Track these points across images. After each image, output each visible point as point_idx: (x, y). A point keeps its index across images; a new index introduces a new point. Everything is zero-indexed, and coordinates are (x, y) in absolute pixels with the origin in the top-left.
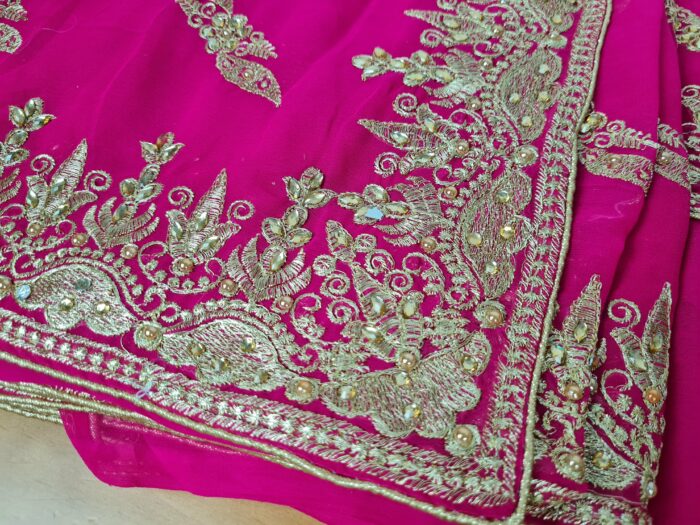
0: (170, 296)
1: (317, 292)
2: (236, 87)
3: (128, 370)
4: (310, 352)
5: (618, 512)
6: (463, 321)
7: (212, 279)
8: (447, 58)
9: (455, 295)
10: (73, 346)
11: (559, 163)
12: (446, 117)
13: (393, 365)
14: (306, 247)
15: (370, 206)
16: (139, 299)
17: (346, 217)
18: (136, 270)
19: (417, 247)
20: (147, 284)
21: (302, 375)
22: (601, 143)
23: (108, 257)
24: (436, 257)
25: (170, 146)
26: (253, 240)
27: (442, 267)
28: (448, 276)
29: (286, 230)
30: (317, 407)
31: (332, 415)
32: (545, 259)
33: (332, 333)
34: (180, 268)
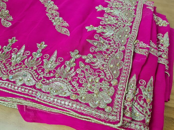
0: (44, 77)
1: (77, 77)
2: (60, 33)
3: (34, 93)
4: (75, 89)
5: (140, 126)
6: (109, 84)
7: (54, 74)
8: (106, 27)
9: (107, 78)
10: (22, 88)
11: (130, 49)
12: (105, 40)
13: (93, 93)
14: (75, 67)
15: (88, 58)
16: (37, 78)
17: (84, 61)
19: (99, 69)
20: (39, 75)
21: (73, 94)
22: (138, 46)
23: (30, 69)
24: (103, 71)
26: (63, 66)
27: (104, 73)
28: (105, 74)
29: (70, 63)
30: (77, 100)
31: (80, 102)
32: (126, 70)
33: (80, 85)
34: (46, 71)
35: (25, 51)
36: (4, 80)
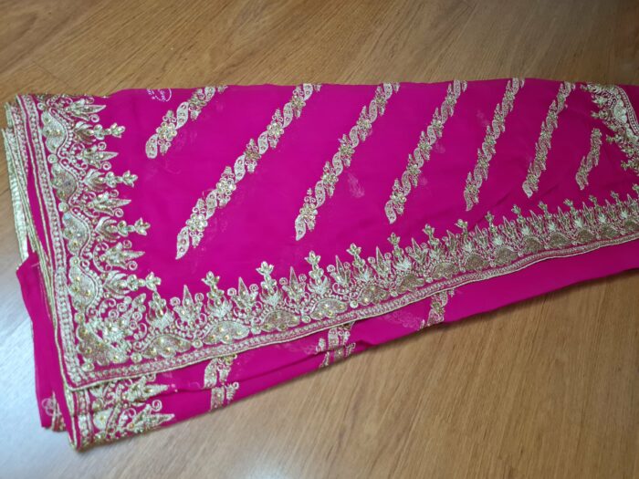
0: (91, 261)
1: (117, 303)
2: (176, 241)
3: (60, 262)
4: (95, 313)
6: (129, 351)
7: (104, 270)
9: (138, 344)
10: (60, 241)
14: (132, 292)
15: (158, 303)
16: (85, 252)
17: (149, 298)
18: (94, 246)
19: (148, 326)
20: (92, 250)
21: (85, 314)
23: (94, 235)
24: (148, 332)
25: (143, 231)
26: (124, 275)
27: (146, 337)
28: (143, 339)
29: (134, 283)
32: (164, 365)
33: (104, 316)
34: (102, 258)
35: (121, 207)
36: (57, 208)
